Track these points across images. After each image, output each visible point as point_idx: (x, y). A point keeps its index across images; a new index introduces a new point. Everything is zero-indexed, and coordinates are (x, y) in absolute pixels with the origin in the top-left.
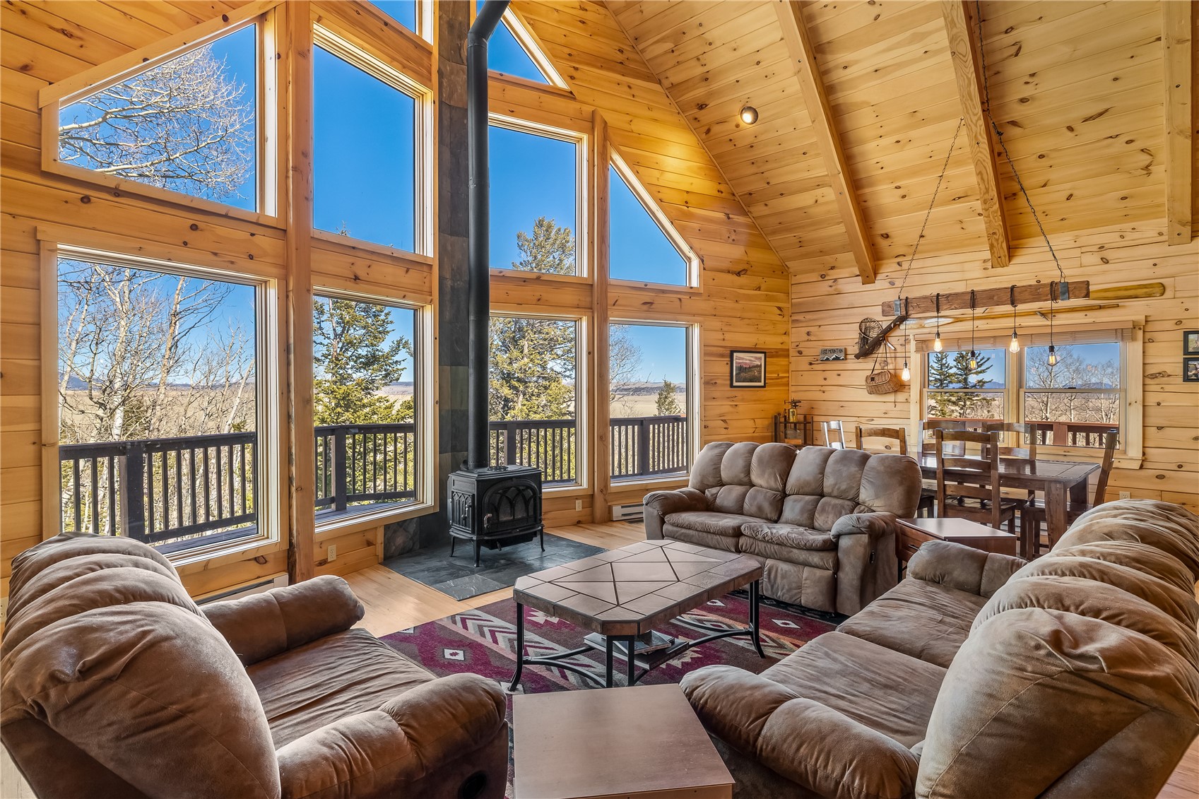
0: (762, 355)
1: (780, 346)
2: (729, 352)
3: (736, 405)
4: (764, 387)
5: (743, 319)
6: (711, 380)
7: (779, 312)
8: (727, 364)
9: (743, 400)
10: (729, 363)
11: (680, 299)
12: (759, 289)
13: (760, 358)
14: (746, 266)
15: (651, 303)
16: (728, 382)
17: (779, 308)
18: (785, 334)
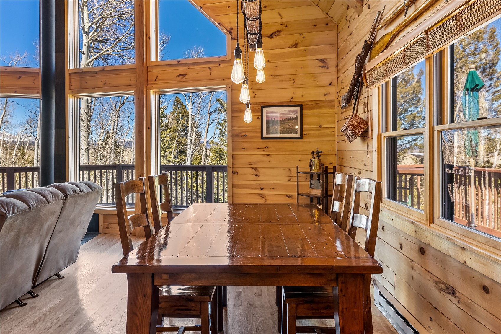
0: (298, 109)
1: (323, 98)
2: (260, 108)
3: (268, 155)
4: (301, 137)
5: (275, 76)
6: (241, 133)
7: (321, 64)
8: (258, 118)
9: (275, 150)
10: (260, 117)
11: (210, 68)
12: (296, 45)
13: (296, 111)
14: (279, 28)
15: (184, 75)
16: (260, 135)
17: (322, 61)
18: (330, 85)
